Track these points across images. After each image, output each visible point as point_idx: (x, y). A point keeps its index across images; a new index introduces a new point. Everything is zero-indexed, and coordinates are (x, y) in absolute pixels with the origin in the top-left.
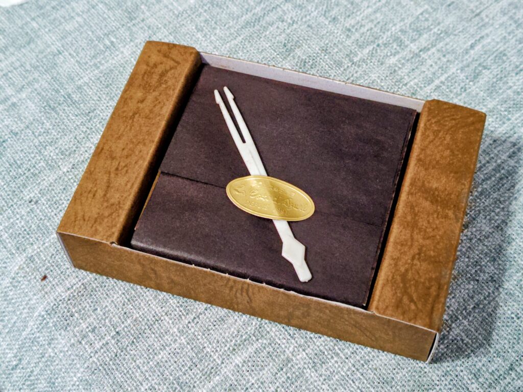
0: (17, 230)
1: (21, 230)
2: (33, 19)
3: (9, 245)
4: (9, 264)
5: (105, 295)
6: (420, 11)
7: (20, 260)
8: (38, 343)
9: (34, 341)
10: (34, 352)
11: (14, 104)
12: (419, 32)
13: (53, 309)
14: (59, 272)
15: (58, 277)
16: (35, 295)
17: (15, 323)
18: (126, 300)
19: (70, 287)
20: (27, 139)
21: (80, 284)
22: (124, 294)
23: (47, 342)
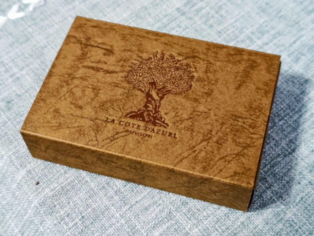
0: (21, 154)
1: (23, 154)
2: (29, 26)
3: (16, 163)
4: (16, 175)
5: (75, 194)
6: (262, 21)
7: (23, 172)
8: (34, 223)
9: (31, 222)
10: (31, 229)
11: (18, 78)
12: (262, 33)
13: (43, 203)
14: (47, 180)
15: (46, 183)
16: (32, 193)
17: (20, 211)
18: (88, 197)
19: (53, 188)
20: (26, 99)
21: (60, 187)
22: (86, 193)
23: (39, 223)
